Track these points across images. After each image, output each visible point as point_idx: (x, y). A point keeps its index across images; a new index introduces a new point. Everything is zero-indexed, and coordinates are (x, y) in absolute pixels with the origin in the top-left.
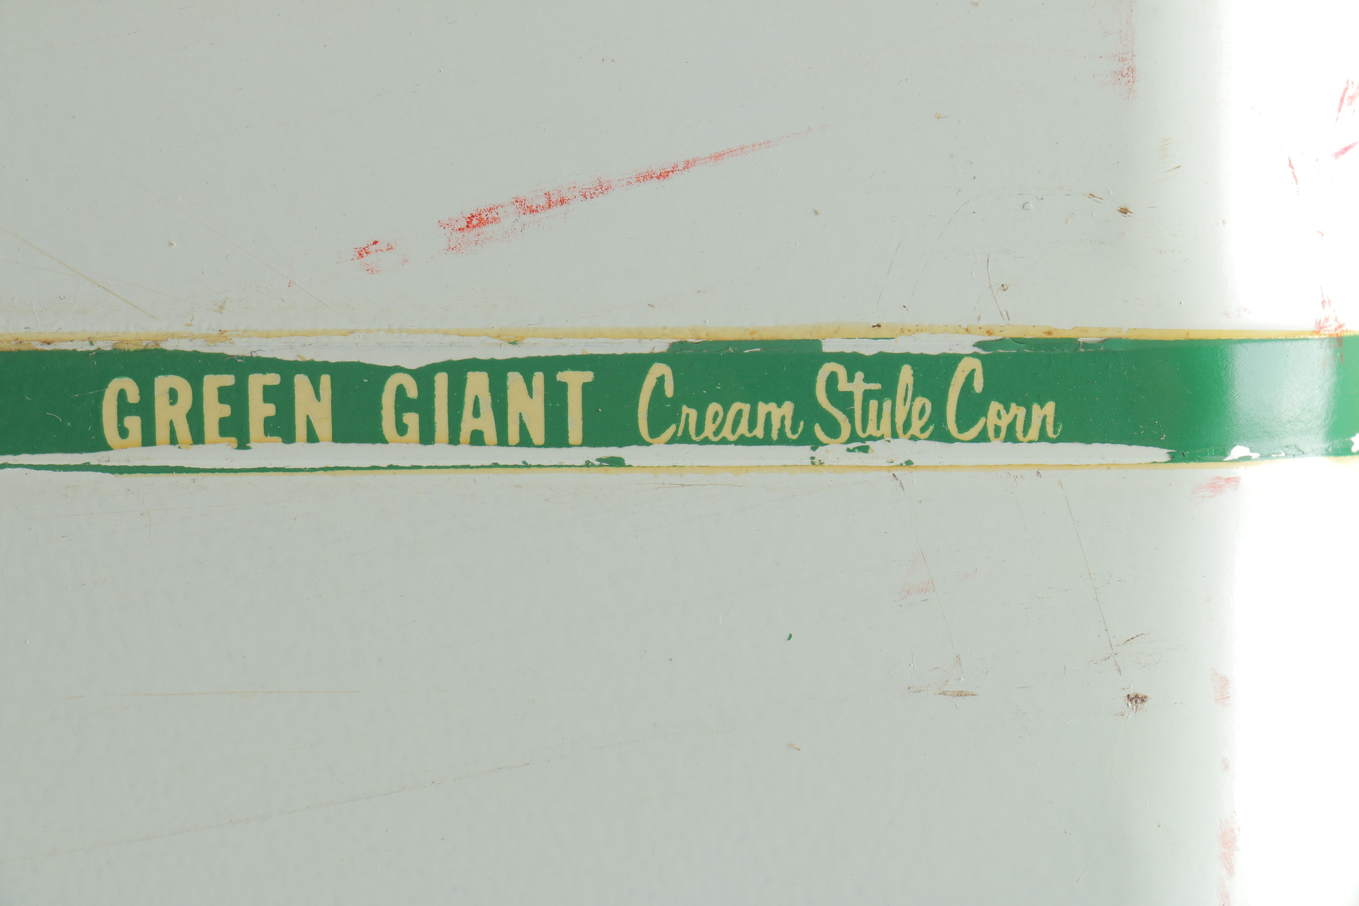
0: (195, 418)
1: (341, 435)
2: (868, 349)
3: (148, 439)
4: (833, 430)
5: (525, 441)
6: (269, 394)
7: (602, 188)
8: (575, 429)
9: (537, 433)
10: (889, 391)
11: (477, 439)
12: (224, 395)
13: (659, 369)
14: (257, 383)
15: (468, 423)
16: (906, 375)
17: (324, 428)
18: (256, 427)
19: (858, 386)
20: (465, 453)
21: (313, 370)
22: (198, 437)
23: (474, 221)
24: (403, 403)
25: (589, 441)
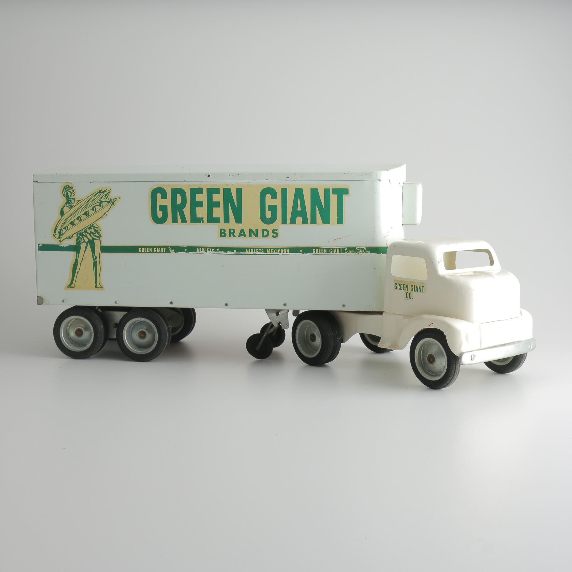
0: (318, 251)
1: (327, 252)
2: (359, 247)
3: (316, 252)
4: (357, 252)
5: (338, 253)
6: (323, 250)
7: (343, 238)
8: (341, 252)
9: (339, 252)
10: (360, 250)
11: (335, 253)
12: (320, 250)
13: (346, 249)
14: (322, 249)
15: (335, 252)
16: (361, 249)
17: (326, 252)
18: (322, 252)
19: (358, 250)
20: (334, 254)
21: (325, 248)
22: (319, 252)
23: (335, 240)
24: (331, 250)
25: (342, 253)
